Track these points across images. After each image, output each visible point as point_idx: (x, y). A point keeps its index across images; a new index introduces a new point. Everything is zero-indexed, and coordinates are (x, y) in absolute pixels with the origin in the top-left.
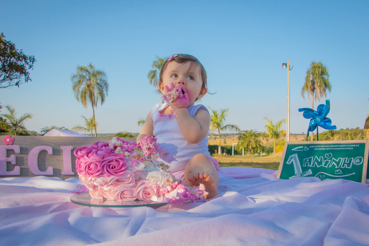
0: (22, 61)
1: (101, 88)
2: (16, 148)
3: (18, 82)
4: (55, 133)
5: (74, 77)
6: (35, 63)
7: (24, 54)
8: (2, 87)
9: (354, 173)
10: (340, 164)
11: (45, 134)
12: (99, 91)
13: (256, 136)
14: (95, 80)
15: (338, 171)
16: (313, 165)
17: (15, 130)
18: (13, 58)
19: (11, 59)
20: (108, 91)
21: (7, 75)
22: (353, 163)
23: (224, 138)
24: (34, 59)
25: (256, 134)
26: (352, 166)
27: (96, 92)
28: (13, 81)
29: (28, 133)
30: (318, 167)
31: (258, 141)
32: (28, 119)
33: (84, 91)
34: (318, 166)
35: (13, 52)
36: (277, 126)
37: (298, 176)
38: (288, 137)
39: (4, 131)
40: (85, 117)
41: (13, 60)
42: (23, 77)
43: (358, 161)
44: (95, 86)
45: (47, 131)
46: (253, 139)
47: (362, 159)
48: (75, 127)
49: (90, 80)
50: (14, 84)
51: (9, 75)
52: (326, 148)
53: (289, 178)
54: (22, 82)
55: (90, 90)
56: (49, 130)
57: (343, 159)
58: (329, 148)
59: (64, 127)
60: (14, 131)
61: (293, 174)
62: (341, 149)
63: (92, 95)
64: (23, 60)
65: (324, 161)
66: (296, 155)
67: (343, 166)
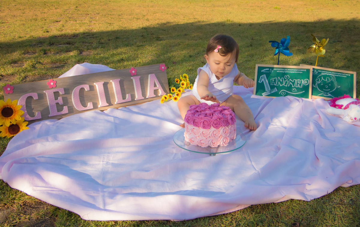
9: (304, 91)
10: (295, 83)
15: (294, 90)
16: (277, 84)
22: (303, 84)
26: (302, 86)
30: (281, 86)
37: (268, 92)
43: (306, 82)
47: (308, 81)
52: (285, 71)
53: (262, 94)
57: (296, 80)
58: (287, 71)
61: (264, 90)
62: (295, 72)
65: (284, 82)
66: (265, 75)
67: (297, 86)
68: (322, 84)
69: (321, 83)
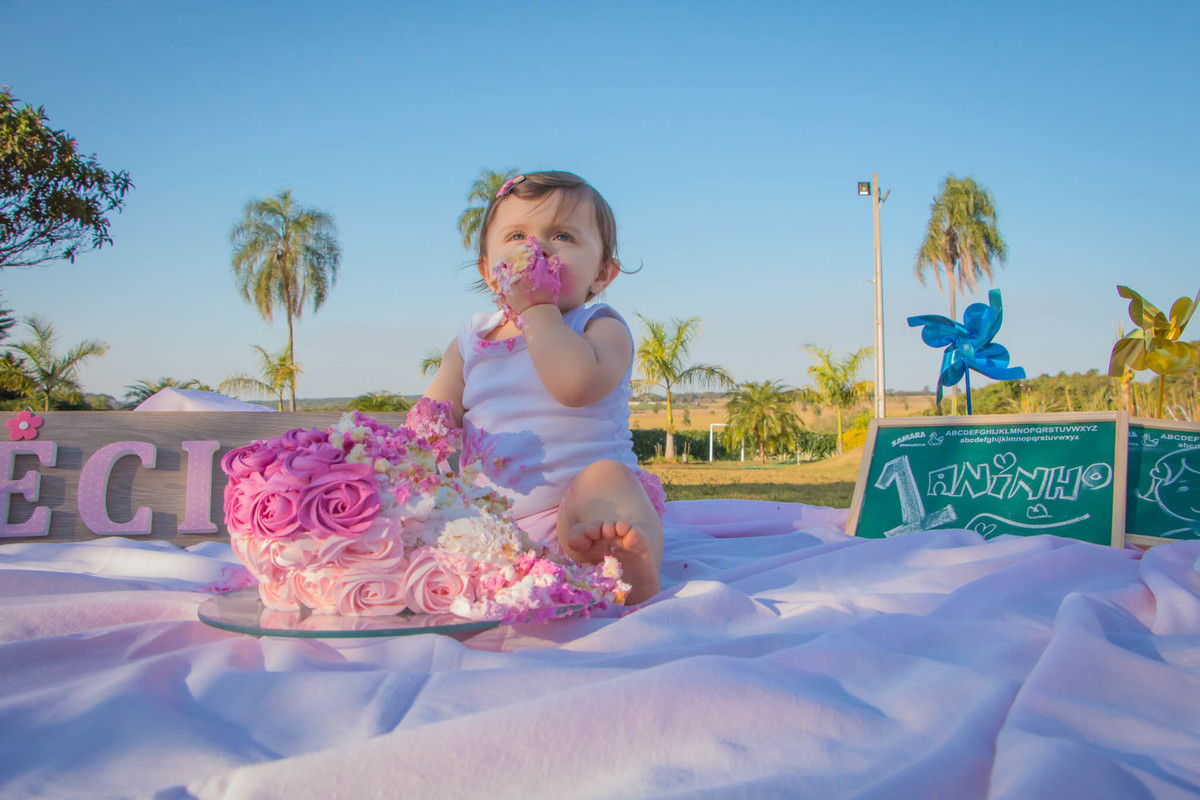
0: (90, 187)
1: (319, 263)
2: (46, 451)
3: (74, 249)
4: (169, 403)
5: (239, 230)
6: (130, 193)
7: (100, 167)
8: (22, 264)
9: (1087, 516)
10: (1043, 484)
11: (139, 402)
12: (311, 271)
13: (781, 400)
14: (300, 241)
15: (1035, 510)
16: (958, 491)
17: (48, 392)
18: (66, 179)
19: (60, 183)
20: (338, 271)
21: (43, 229)
22: (1081, 482)
23: (682, 408)
24: (126, 181)
25: (783, 394)
26: (1079, 492)
27: (302, 273)
28: (56, 245)
29: (87, 400)
30: (973, 497)
31: (787, 417)
32: (89, 356)
33: (266, 271)
34: (975, 493)
35: (67, 160)
36: (845, 369)
37: (912, 526)
38: (881, 403)
39: (13, 396)
40: (263, 351)
41: (65, 184)
42: (90, 233)
43: (1096, 476)
44: (301, 258)
45: (144, 392)
46: (773, 409)
47: (1107, 469)
48: (230, 378)
49: (286, 238)
50: (60, 253)
51: (48, 229)
52: (996, 436)
53: (885, 533)
54: (85, 249)
55: (284, 270)
56: (153, 393)
57: (1050, 472)
58: (1005, 436)
59: (198, 382)
60: (45, 394)
61: (896, 520)
62: (1042, 438)
63: (287, 283)
64: (96, 183)
65: (992, 479)
66: (906, 459)
67: (1051, 494)
68: (1184, 489)
69: (1176, 485)
